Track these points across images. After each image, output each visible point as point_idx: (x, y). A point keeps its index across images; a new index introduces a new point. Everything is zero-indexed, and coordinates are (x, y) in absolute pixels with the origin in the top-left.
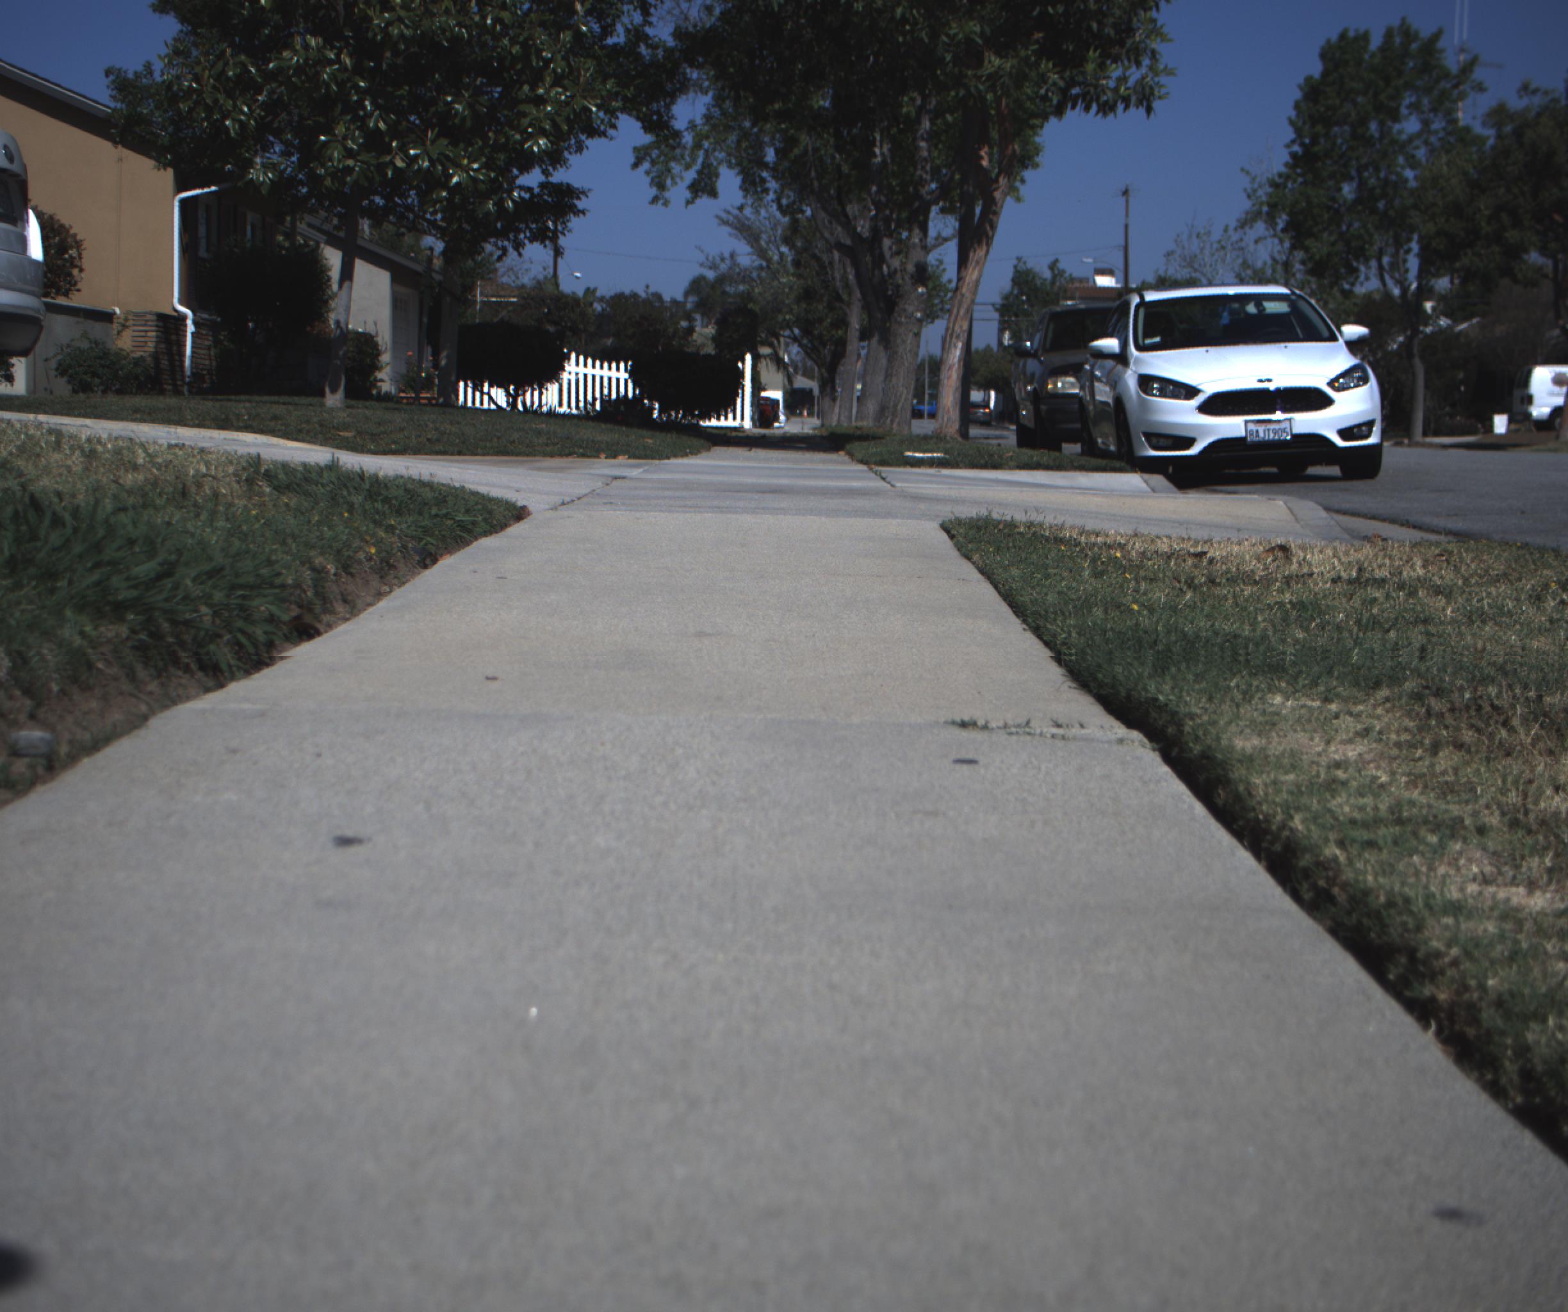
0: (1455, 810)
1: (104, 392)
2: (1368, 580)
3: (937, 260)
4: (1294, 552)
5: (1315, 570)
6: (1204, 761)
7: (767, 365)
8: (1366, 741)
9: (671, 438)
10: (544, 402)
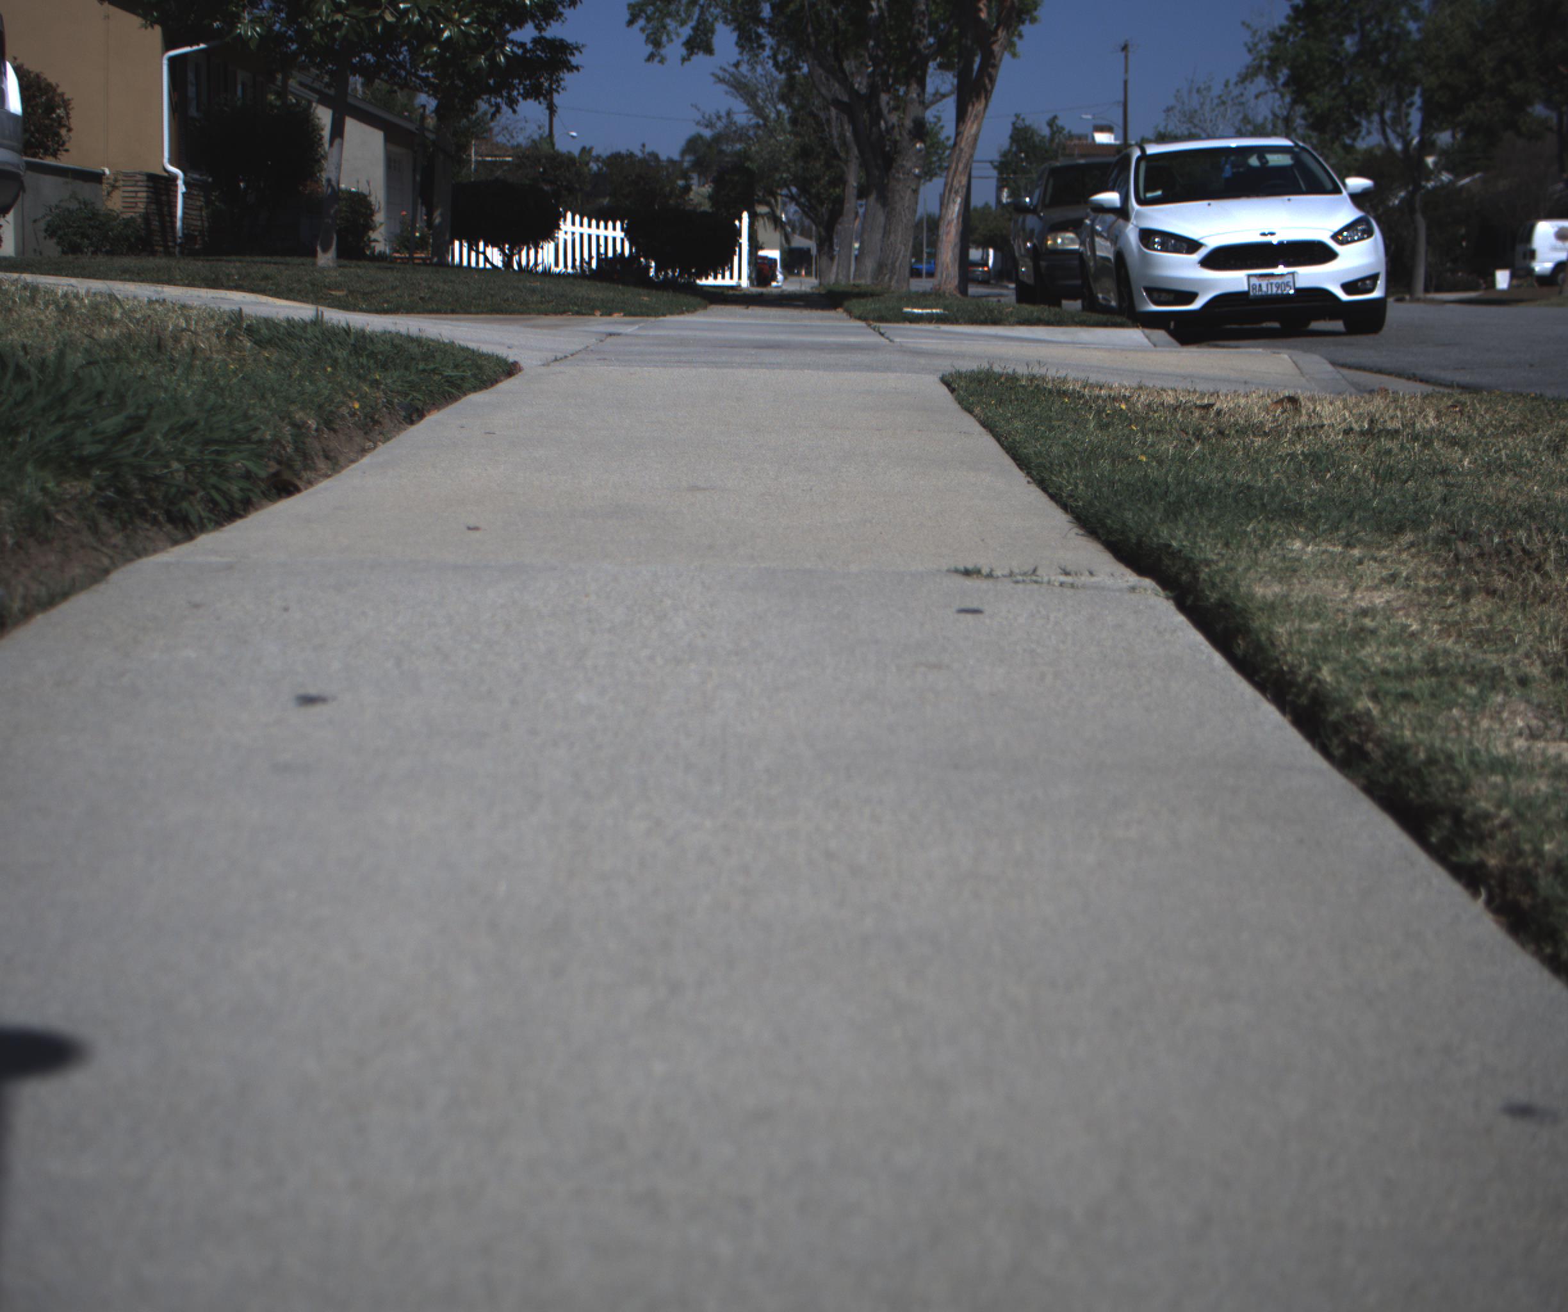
0: (1493, 659)
1: (94, 253)
2: (1380, 431)
3: (935, 117)
4: (1303, 404)
5: (1325, 422)
6: (1222, 610)
7: (764, 223)
8: (1393, 588)
9: (666, 296)
10: (540, 260)
